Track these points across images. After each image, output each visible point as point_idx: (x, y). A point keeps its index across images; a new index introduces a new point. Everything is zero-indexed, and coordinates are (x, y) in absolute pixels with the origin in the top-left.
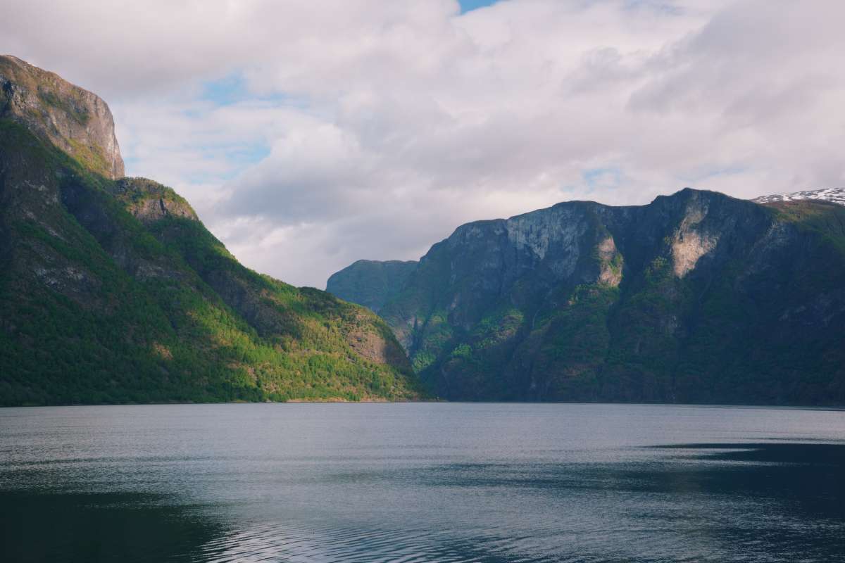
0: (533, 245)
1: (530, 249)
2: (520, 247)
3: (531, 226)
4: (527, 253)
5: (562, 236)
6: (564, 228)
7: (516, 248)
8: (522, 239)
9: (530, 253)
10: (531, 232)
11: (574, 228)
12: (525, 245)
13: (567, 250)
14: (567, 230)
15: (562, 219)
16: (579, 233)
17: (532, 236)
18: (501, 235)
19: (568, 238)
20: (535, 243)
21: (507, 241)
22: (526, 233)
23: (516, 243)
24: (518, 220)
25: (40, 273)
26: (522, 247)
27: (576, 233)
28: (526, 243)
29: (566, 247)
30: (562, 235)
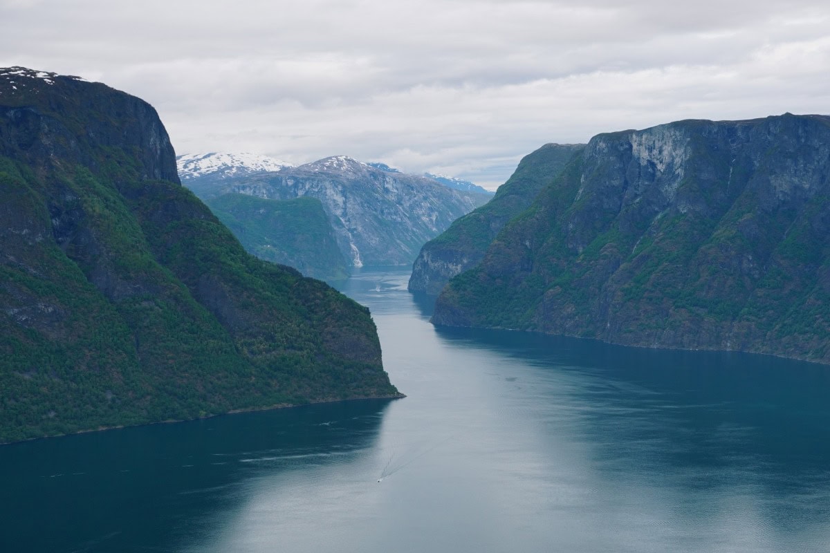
0: (655, 161)
1: (653, 165)
2: (644, 163)
3: (654, 141)
4: (650, 170)
5: (673, 159)
6: (675, 149)
7: (640, 164)
8: (645, 155)
9: (654, 170)
10: (654, 149)
11: (682, 150)
12: (648, 160)
13: (677, 173)
14: (677, 152)
15: (674, 141)
16: (686, 156)
17: (655, 152)
18: (626, 149)
19: (678, 160)
20: (657, 159)
21: (631, 156)
22: (649, 149)
23: (639, 158)
24: (642, 135)
25: (12, 313)
26: (645, 163)
27: (684, 157)
28: (649, 158)
29: (676, 170)
30: (673, 157)
